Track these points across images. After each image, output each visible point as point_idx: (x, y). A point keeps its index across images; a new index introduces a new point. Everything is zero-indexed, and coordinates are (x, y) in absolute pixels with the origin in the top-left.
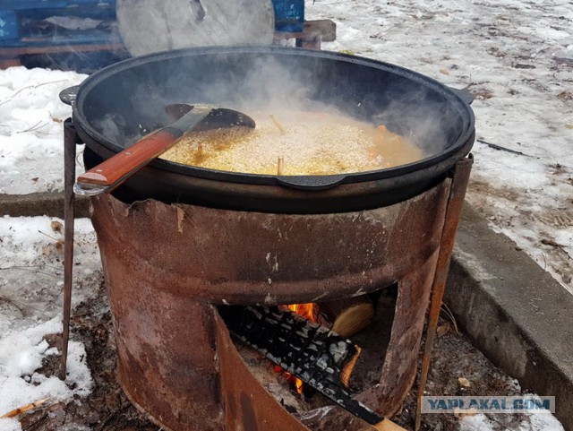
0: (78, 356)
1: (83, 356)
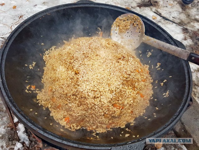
0: (22, 132)
1: (24, 132)
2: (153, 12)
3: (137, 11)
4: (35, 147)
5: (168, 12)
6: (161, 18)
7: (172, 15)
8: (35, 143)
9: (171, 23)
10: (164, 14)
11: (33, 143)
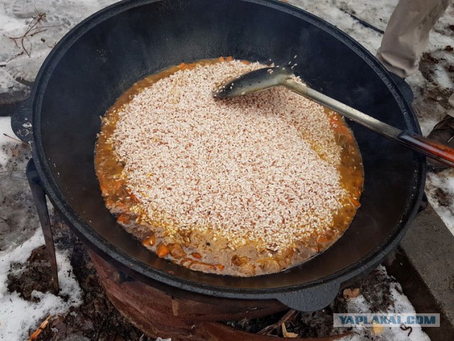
0: (66, 272)
1: (69, 272)
2: (337, 7)
3: (303, 6)
4: (93, 305)
5: (370, 9)
6: (356, 21)
7: (378, 14)
8: (92, 295)
9: (377, 34)
10: (361, 14)
11: (89, 295)
